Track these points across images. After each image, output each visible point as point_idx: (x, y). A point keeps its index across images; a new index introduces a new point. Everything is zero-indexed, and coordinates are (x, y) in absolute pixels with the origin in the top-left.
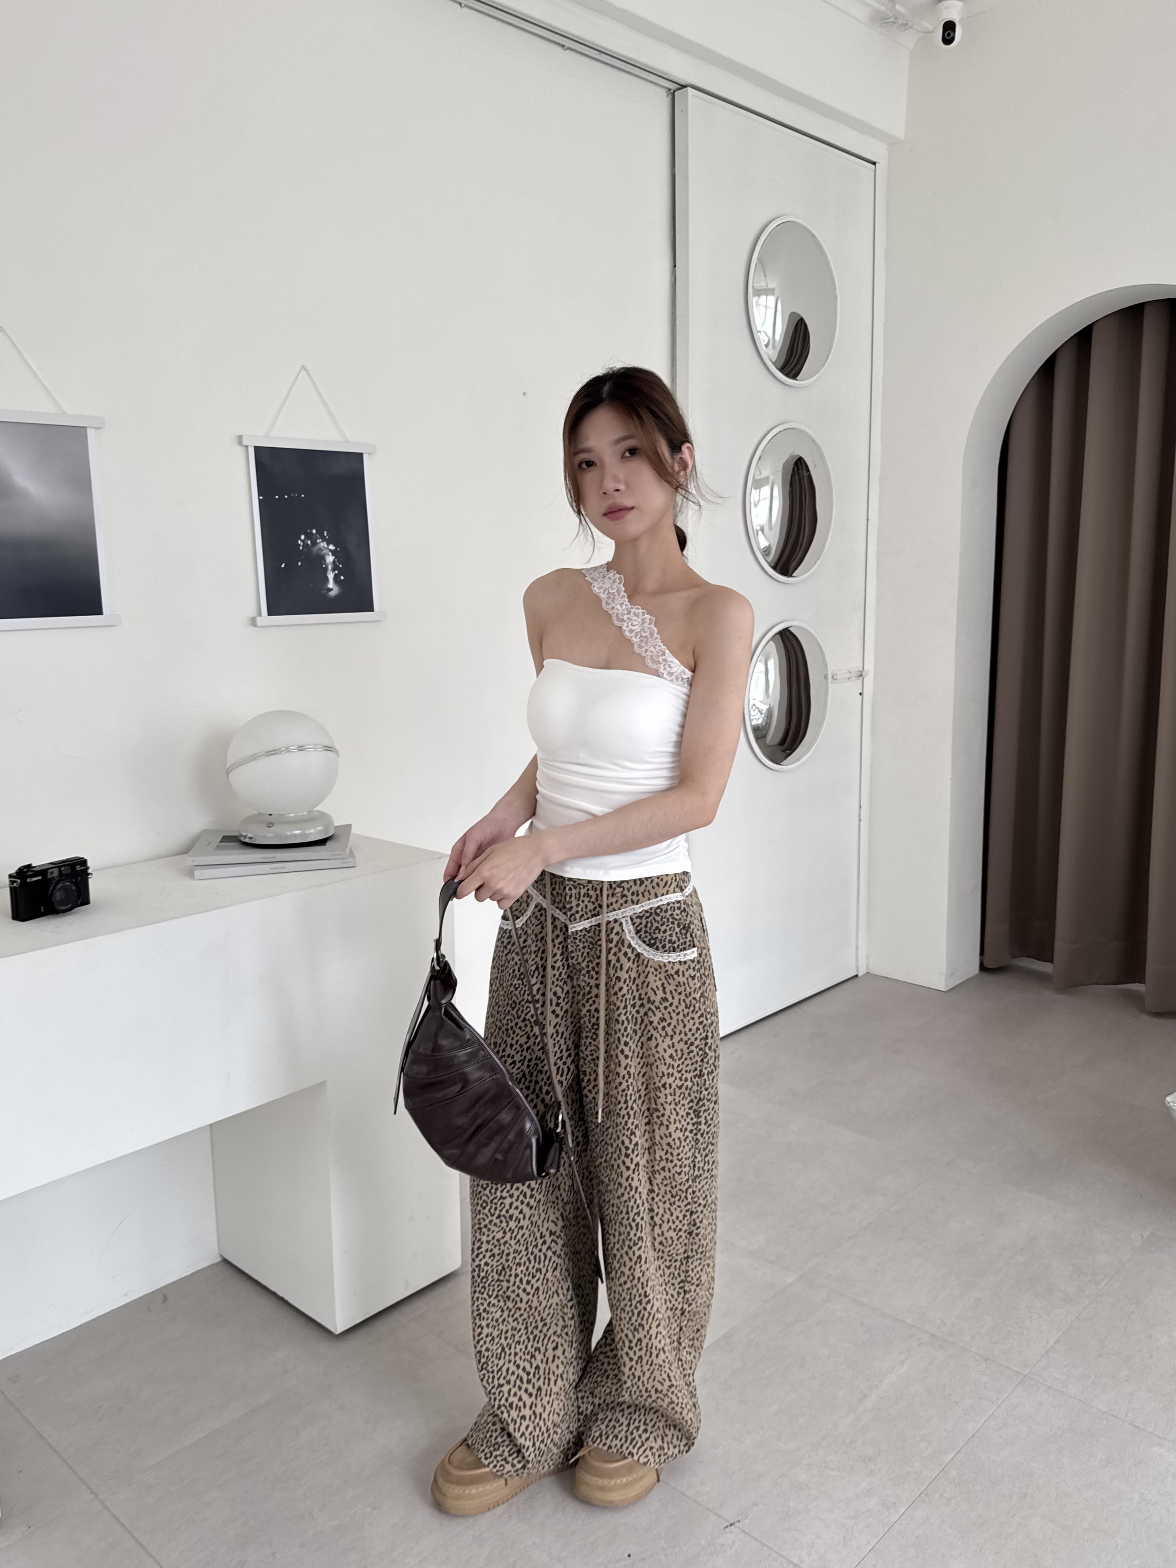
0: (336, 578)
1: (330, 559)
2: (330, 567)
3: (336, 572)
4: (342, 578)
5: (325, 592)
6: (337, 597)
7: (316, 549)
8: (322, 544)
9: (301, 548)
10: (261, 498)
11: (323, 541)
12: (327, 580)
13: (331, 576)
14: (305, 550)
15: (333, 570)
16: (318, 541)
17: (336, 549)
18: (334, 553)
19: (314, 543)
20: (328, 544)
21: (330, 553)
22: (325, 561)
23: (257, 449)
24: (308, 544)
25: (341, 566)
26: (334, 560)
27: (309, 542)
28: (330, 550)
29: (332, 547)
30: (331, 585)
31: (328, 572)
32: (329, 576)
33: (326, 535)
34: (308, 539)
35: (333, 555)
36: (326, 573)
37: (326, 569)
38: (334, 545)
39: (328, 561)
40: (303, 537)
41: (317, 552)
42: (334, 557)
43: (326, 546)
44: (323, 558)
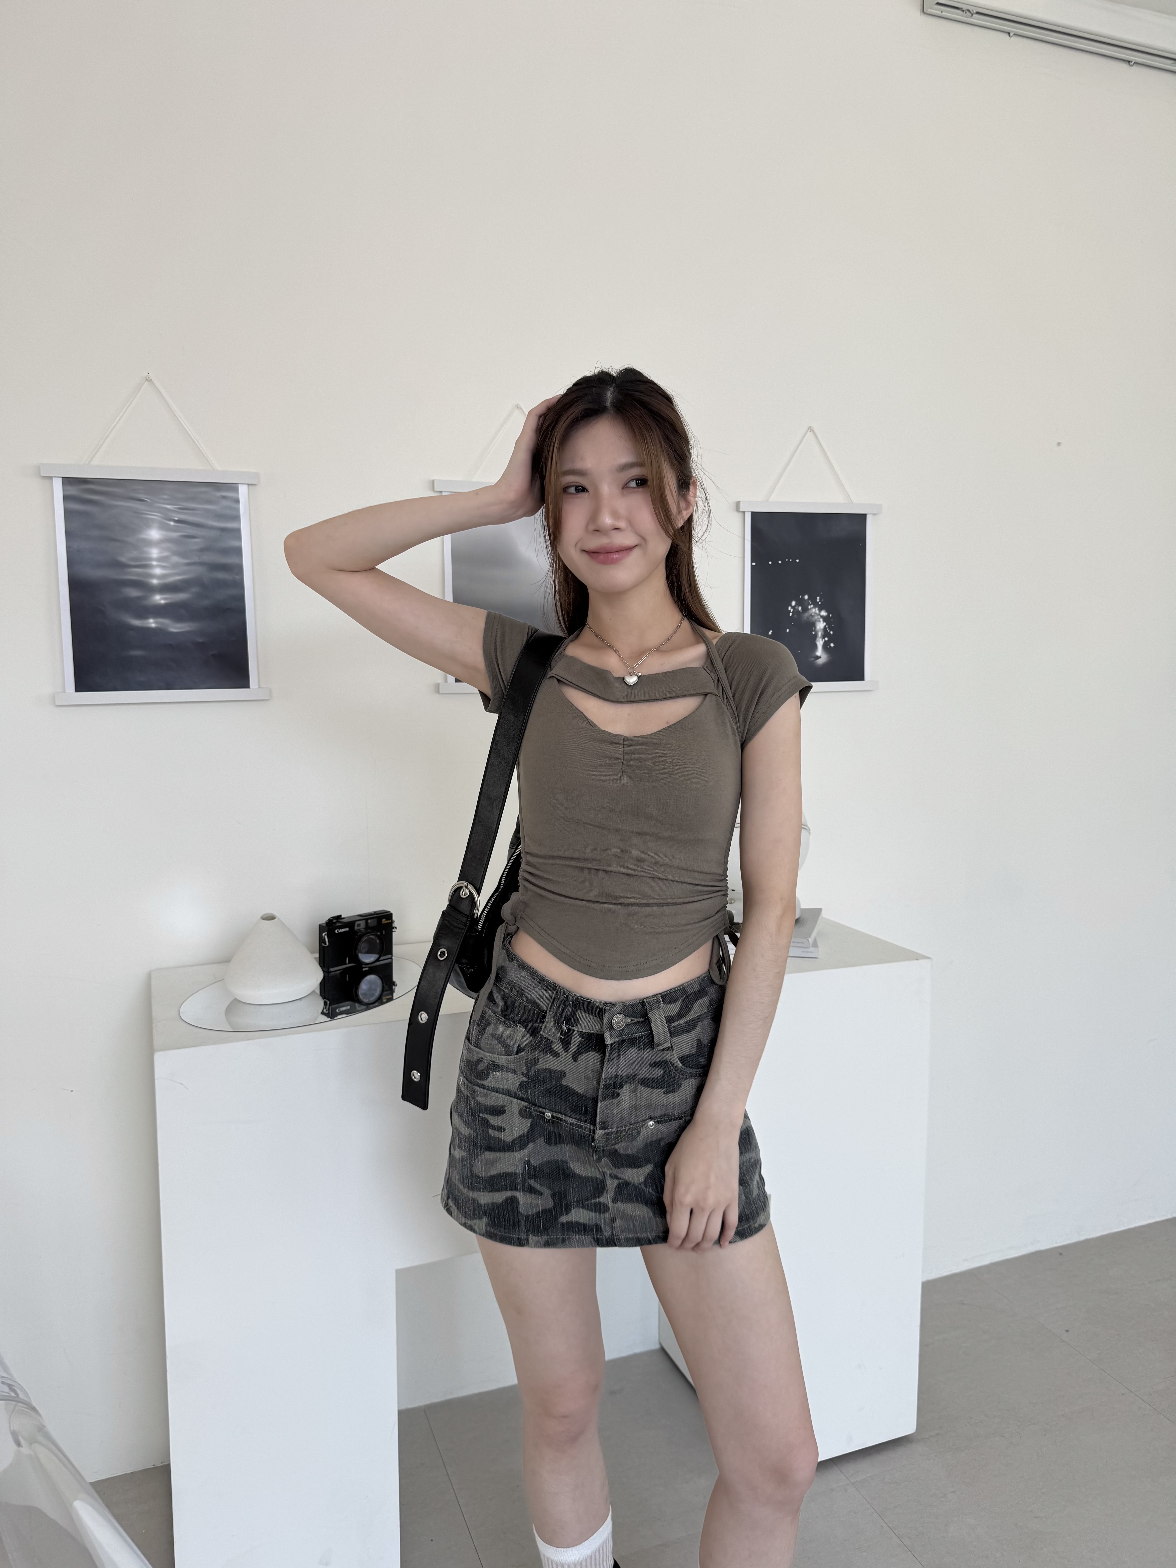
23: (754, 515)
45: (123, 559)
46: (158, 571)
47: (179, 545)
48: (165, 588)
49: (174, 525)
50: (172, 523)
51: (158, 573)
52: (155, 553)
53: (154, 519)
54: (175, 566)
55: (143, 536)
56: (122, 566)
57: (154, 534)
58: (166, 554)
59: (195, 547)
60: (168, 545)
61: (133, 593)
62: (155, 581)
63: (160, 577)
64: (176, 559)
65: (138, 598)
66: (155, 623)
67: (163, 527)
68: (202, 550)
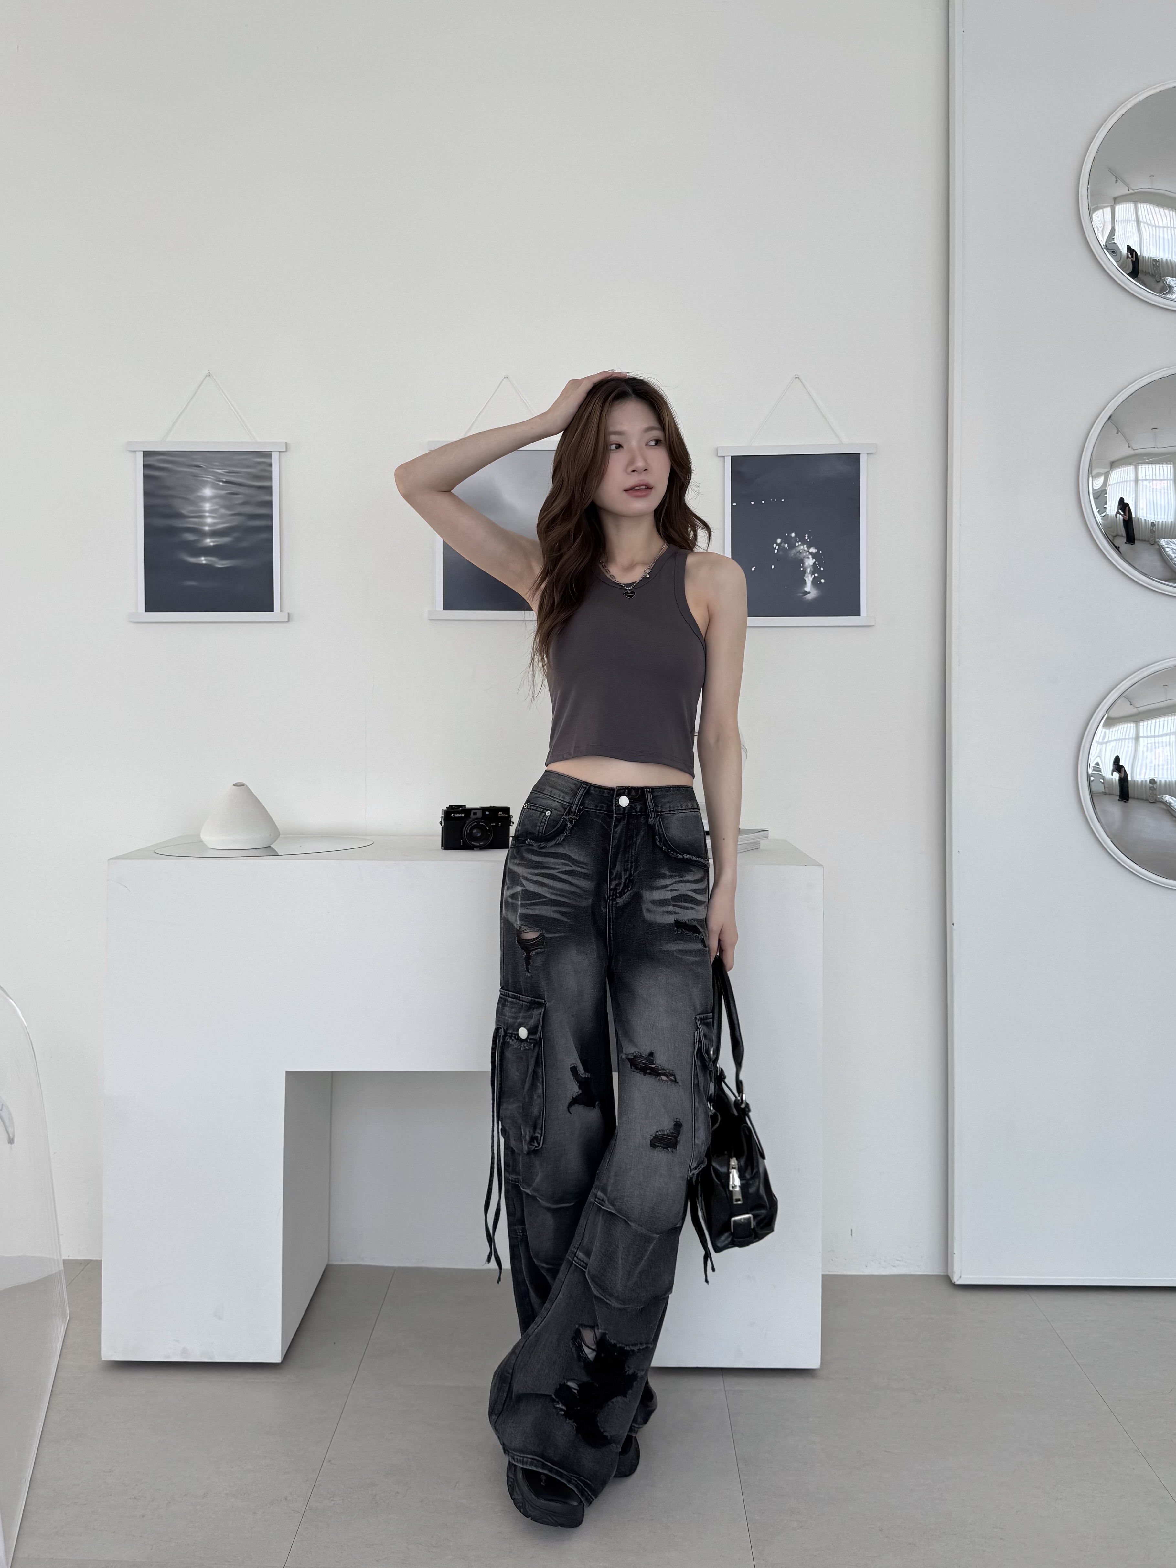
0: (815, 582)
1: (810, 562)
2: (809, 570)
3: (816, 575)
4: (823, 581)
5: (801, 594)
6: (815, 600)
7: (793, 552)
8: (802, 547)
9: (776, 551)
10: (734, 504)
11: (803, 544)
12: (804, 582)
13: (809, 579)
14: (781, 553)
15: (813, 573)
16: (797, 544)
17: (818, 552)
18: (814, 556)
19: (792, 546)
20: (809, 547)
21: (810, 556)
22: (803, 564)
23: (734, 458)
24: (785, 547)
25: (822, 569)
26: (815, 563)
27: (786, 546)
28: (811, 554)
29: (813, 550)
30: (808, 587)
31: (806, 575)
32: (806, 579)
33: (806, 538)
34: (785, 544)
35: (813, 558)
36: (804, 576)
37: (804, 572)
38: (816, 549)
39: (807, 564)
40: (779, 541)
41: (795, 555)
42: (814, 560)
43: (806, 549)
44: (802, 561)
45: (184, 512)
46: (209, 521)
47: (226, 500)
48: (214, 534)
49: (222, 485)
50: (221, 483)
51: (209, 522)
52: (207, 506)
53: (207, 481)
54: (222, 516)
55: (199, 494)
56: (184, 517)
57: (208, 492)
58: (216, 507)
59: (238, 502)
60: (217, 500)
61: (190, 537)
62: (207, 528)
63: (210, 525)
64: (223, 511)
65: (194, 541)
66: (205, 560)
67: (215, 486)
68: (244, 503)
